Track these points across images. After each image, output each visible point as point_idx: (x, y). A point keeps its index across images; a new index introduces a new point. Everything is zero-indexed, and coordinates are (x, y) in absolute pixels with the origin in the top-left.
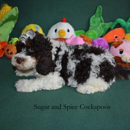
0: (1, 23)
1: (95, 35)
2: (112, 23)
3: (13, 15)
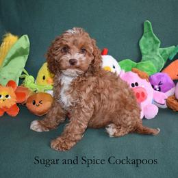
0: (6, 61)
1: (153, 69)
2: (174, 47)
3: (22, 48)
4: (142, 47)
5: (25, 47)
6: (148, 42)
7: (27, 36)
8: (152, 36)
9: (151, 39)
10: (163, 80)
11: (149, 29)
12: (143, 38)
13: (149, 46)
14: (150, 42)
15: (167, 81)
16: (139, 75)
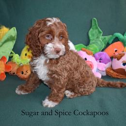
1: (96, 49)
3: (12, 36)
4: (90, 36)
5: (13, 35)
6: (94, 32)
7: (15, 28)
8: (97, 28)
9: (97, 31)
10: (103, 57)
11: (95, 24)
12: (91, 29)
13: (95, 35)
14: (96, 32)
15: (105, 57)
16: (87, 53)
